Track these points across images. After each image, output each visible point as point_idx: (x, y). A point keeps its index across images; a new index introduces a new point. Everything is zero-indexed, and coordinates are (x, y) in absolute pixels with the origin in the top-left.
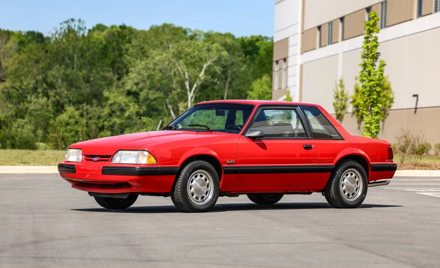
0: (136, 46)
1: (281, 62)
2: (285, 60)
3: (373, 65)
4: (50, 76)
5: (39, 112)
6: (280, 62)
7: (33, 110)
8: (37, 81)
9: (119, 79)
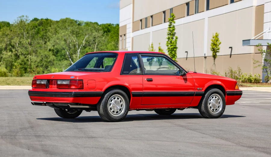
0: (53, 28)
1: (123, 36)
2: (125, 35)
3: (172, 38)
4: (12, 42)
5: (8, 59)
6: (122, 36)
7: (5, 58)
8: (6, 44)
9: (45, 43)
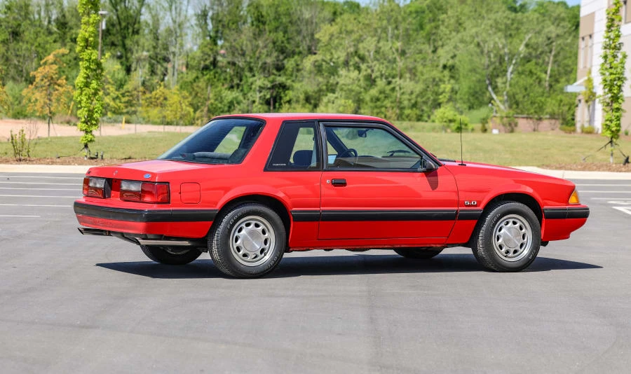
0: (453, 17)
1: (587, 38)
2: (591, 36)
3: (615, 57)
4: (361, 49)
5: (350, 87)
6: (585, 38)
7: (344, 84)
8: (348, 54)
9: (434, 52)
